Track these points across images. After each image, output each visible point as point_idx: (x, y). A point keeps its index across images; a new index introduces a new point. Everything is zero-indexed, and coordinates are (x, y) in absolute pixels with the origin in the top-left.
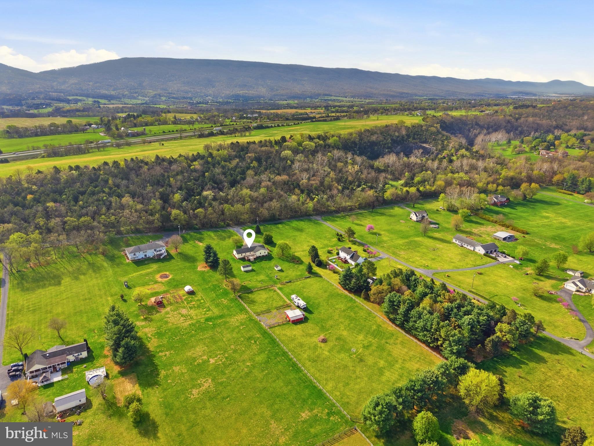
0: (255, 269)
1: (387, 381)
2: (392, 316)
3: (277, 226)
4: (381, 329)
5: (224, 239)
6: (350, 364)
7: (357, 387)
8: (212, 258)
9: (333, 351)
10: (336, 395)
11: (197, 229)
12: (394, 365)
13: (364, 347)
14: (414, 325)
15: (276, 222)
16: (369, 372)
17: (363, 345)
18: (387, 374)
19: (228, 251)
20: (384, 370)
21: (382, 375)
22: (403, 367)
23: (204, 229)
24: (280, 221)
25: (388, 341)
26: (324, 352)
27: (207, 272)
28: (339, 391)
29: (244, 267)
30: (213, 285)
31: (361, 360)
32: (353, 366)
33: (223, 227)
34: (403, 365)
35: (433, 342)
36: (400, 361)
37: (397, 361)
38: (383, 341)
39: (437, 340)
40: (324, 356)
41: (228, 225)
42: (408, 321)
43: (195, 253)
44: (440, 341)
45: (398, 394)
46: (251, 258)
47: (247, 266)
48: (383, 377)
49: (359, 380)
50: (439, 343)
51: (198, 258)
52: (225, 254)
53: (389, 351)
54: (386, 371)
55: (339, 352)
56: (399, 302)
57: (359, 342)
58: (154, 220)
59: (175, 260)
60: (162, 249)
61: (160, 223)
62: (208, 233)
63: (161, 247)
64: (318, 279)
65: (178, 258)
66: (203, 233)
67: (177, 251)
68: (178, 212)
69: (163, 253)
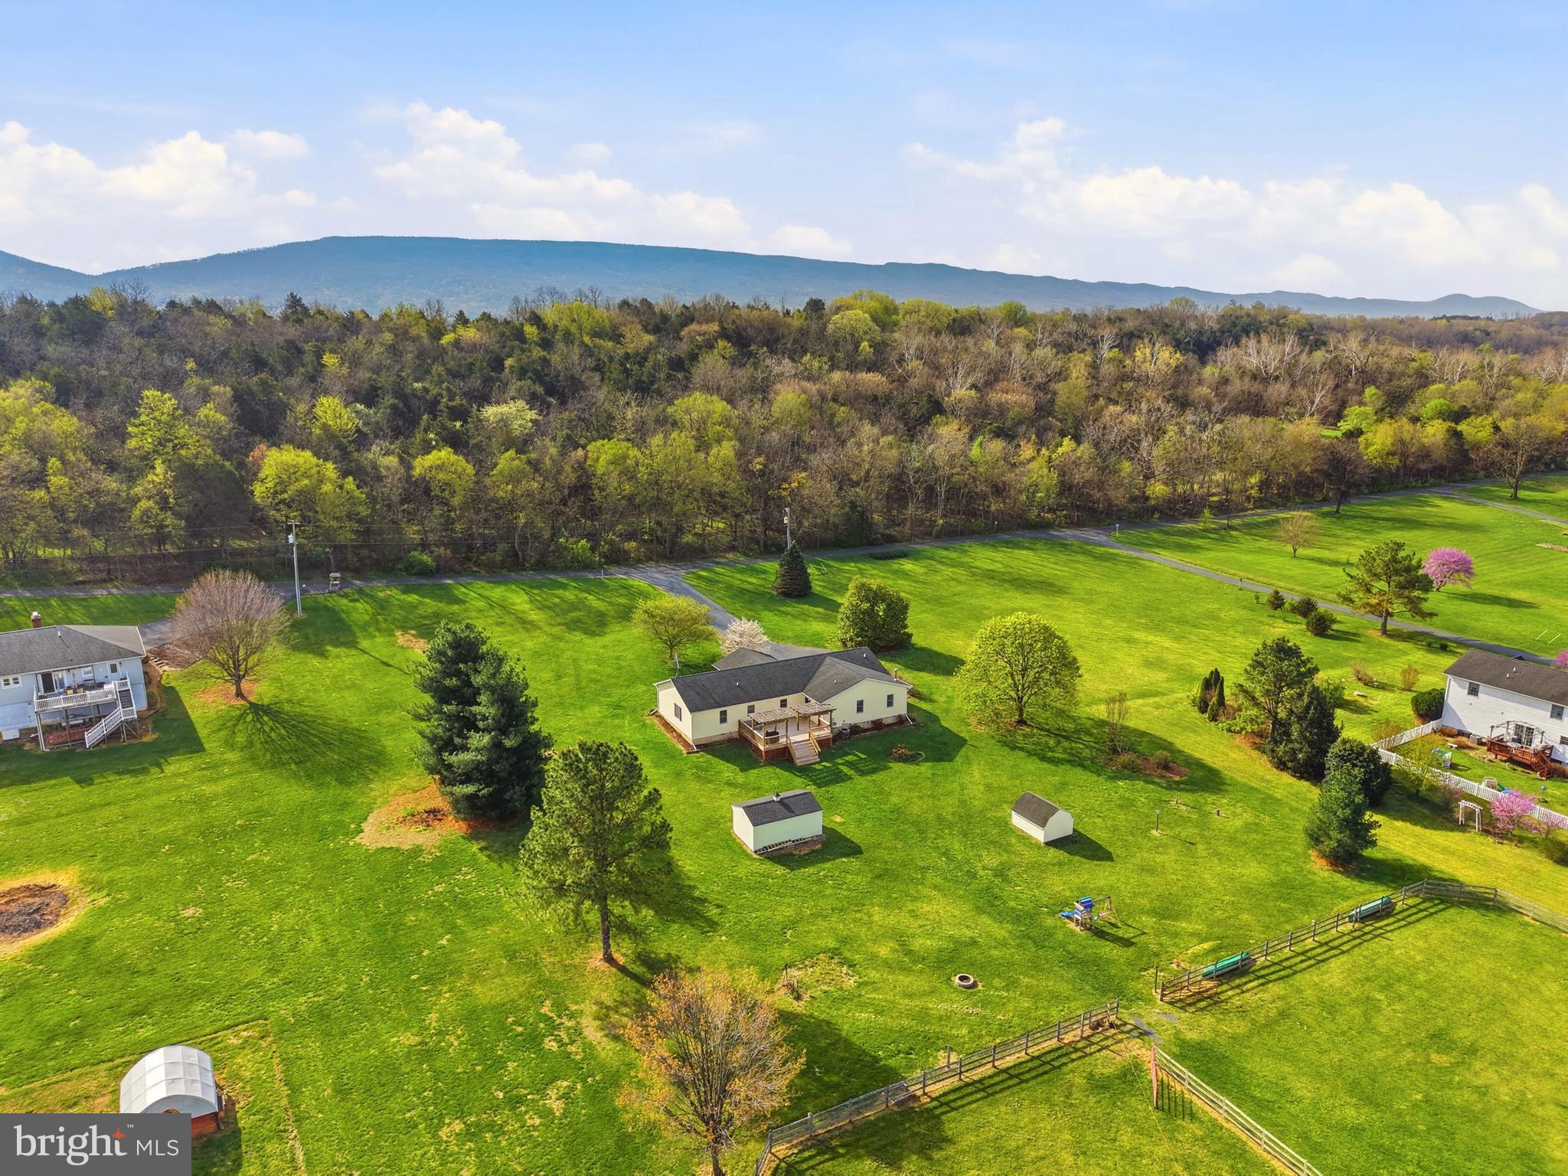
0: (853, 833)
3: (895, 565)
5: (597, 624)
8: (479, 740)
11: (425, 572)
15: (877, 550)
19: (616, 694)
23: (476, 575)
24: (897, 547)
27: (442, 865)
29: (759, 815)
30: (471, 1016)
33: (588, 567)
41: (617, 558)
43: (379, 708)
46: (801, 741)
47: (788, 808)
51: (388, 743)
52: (595, 711)
58: (134, 501)
59: (197, 760)
60: (114, 669)
61: (169, 520)
62: (497, 592)
63: (103, 659)
64: (1469, 919)
65: (230, 745)
66: (460, 591)
67: (239, 694)
68: (301, 460)
69: (111, 706)
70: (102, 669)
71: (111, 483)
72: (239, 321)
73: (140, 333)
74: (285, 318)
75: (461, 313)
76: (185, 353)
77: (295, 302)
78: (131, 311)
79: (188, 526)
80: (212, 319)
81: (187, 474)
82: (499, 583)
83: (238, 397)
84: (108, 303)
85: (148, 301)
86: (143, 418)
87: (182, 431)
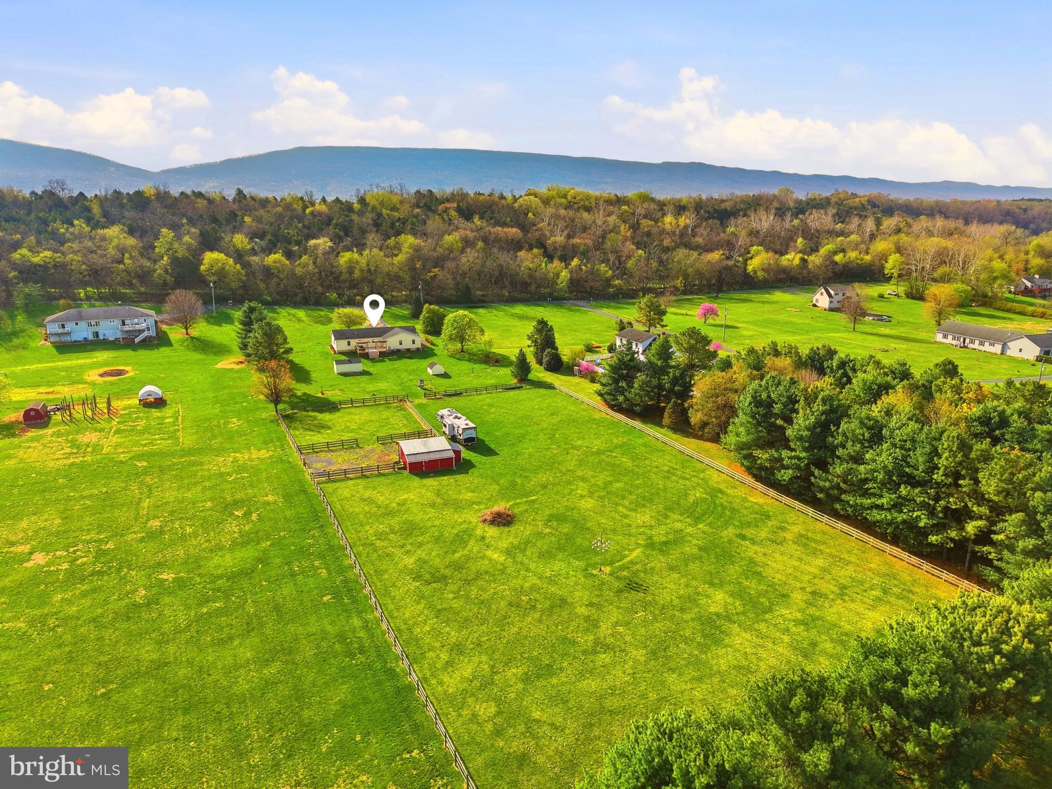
0: (373, 372)
1: (739, 668)
2: (763, 456)
4: (722, 500)
6: (580, 596)
7: (591, 684)
9: (523, 551)
10: (475, 716)
11: (267, 303)
12: (770, 610)
13: (650, 545)
14: (849, 472)
16: (659, 627)
17: (650, 538)
18: (738, 640)
20: (726, 626)
21: (718, 642)
22: (814, 619)
24: (486, 304)
25: (749, 532)
26: (489, 553)
27: (240, 372)
28: (498, 701)
31: (633, 586)
32: (591, 604)
33: (336, 305)
34: (812, 611)
35: (939, 528)
36: (797, 596)
37: (785, 596)
38: (730, 532)
39: (960, 516)
40: (484, 565)
42: (823, 465)
44: (972, 517)
45: (803, 718)
46: (373, 351)
48: (721, 651)
49: (604, 658)
50: (971, 528)
52: (310, 344)
53: (752, 562)
54: (735, 628)
55: (546, 556)
56: (793, 401)
57: (633, 531)
58: (155, 271)
59: (170, 348)
60: (145, 320)
61: (168, 278)
62: (293, 311)
63: (142, 316)
64: (542, 391)
65: (182, 345)
66: (279, 310)
67: (187, 334)
68: (220, 257)
69: (143, 331)
70: (142, 320)
71: (147, 264)
72: (210, 201)
73: (165, 207)
74: (234, 200)
75: (324, 197)
76: (184, 215)
77: (240, 192)
78: (162, 197)
79: (175, 281)
80: (199, 200)
81: (175, 261)
82: (296, 308)
83: (202, 234)
84: (152, 192)
85: (171, 192)
86: (161, 240)
87: (176, 245)
